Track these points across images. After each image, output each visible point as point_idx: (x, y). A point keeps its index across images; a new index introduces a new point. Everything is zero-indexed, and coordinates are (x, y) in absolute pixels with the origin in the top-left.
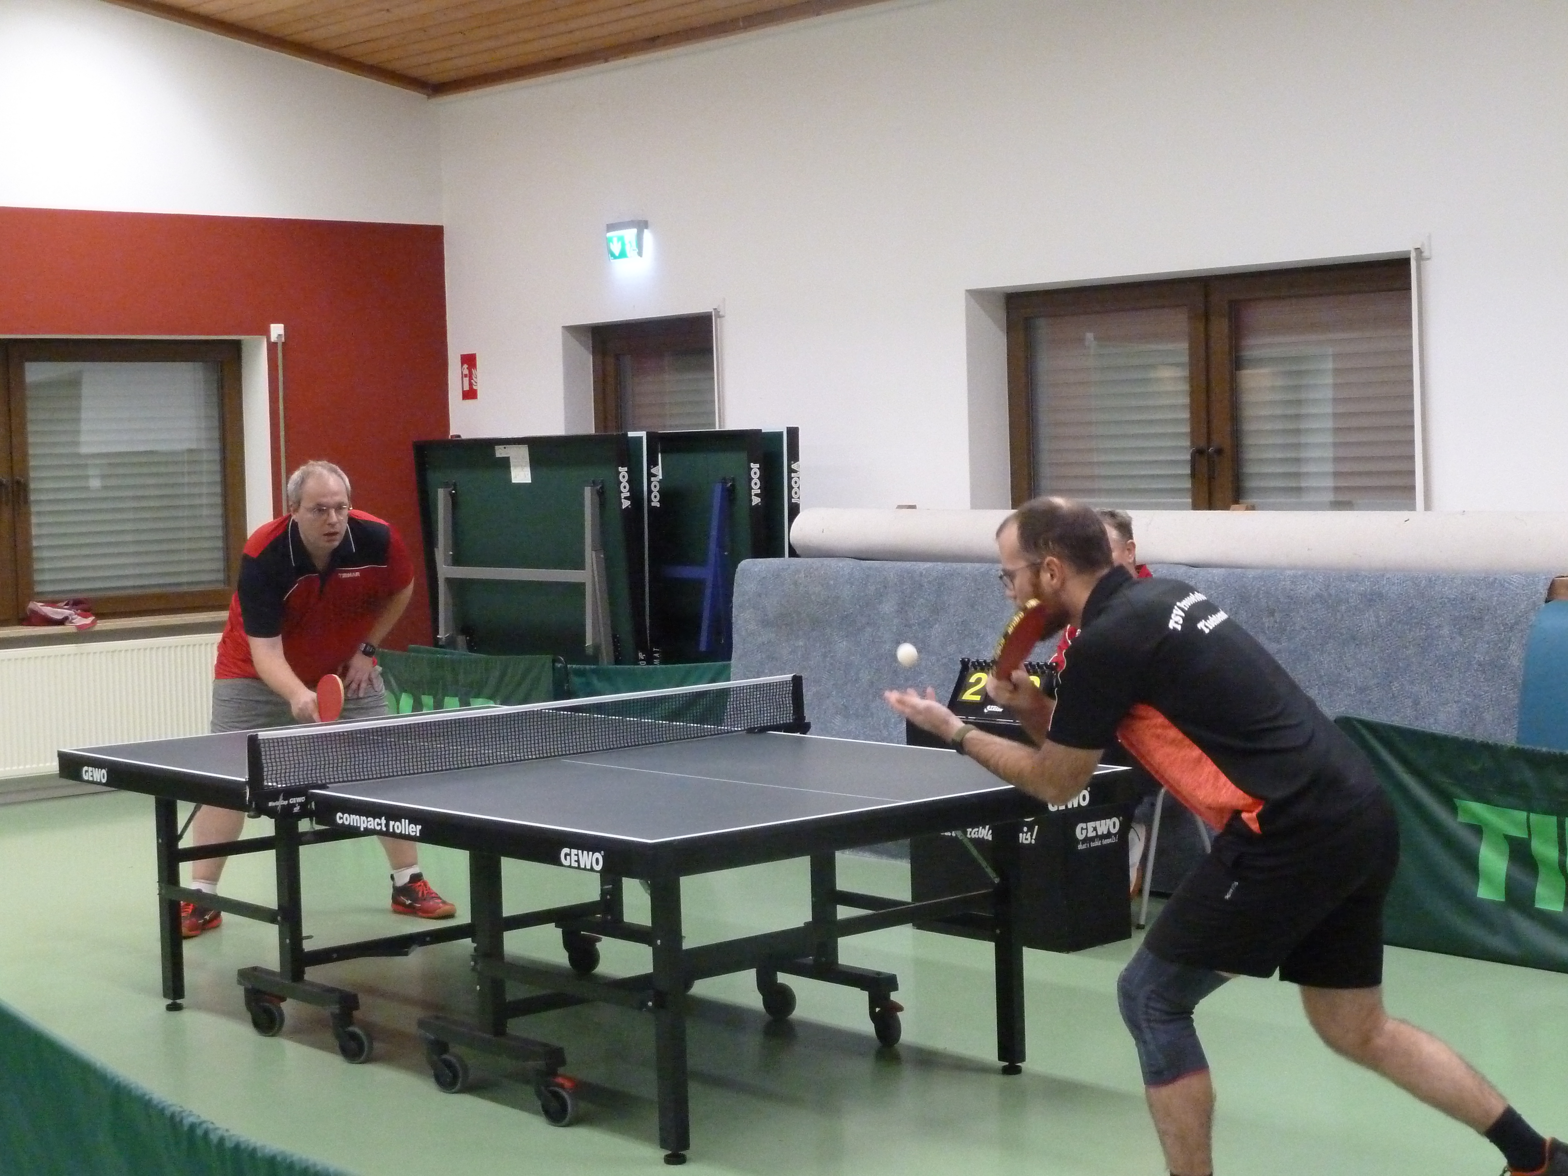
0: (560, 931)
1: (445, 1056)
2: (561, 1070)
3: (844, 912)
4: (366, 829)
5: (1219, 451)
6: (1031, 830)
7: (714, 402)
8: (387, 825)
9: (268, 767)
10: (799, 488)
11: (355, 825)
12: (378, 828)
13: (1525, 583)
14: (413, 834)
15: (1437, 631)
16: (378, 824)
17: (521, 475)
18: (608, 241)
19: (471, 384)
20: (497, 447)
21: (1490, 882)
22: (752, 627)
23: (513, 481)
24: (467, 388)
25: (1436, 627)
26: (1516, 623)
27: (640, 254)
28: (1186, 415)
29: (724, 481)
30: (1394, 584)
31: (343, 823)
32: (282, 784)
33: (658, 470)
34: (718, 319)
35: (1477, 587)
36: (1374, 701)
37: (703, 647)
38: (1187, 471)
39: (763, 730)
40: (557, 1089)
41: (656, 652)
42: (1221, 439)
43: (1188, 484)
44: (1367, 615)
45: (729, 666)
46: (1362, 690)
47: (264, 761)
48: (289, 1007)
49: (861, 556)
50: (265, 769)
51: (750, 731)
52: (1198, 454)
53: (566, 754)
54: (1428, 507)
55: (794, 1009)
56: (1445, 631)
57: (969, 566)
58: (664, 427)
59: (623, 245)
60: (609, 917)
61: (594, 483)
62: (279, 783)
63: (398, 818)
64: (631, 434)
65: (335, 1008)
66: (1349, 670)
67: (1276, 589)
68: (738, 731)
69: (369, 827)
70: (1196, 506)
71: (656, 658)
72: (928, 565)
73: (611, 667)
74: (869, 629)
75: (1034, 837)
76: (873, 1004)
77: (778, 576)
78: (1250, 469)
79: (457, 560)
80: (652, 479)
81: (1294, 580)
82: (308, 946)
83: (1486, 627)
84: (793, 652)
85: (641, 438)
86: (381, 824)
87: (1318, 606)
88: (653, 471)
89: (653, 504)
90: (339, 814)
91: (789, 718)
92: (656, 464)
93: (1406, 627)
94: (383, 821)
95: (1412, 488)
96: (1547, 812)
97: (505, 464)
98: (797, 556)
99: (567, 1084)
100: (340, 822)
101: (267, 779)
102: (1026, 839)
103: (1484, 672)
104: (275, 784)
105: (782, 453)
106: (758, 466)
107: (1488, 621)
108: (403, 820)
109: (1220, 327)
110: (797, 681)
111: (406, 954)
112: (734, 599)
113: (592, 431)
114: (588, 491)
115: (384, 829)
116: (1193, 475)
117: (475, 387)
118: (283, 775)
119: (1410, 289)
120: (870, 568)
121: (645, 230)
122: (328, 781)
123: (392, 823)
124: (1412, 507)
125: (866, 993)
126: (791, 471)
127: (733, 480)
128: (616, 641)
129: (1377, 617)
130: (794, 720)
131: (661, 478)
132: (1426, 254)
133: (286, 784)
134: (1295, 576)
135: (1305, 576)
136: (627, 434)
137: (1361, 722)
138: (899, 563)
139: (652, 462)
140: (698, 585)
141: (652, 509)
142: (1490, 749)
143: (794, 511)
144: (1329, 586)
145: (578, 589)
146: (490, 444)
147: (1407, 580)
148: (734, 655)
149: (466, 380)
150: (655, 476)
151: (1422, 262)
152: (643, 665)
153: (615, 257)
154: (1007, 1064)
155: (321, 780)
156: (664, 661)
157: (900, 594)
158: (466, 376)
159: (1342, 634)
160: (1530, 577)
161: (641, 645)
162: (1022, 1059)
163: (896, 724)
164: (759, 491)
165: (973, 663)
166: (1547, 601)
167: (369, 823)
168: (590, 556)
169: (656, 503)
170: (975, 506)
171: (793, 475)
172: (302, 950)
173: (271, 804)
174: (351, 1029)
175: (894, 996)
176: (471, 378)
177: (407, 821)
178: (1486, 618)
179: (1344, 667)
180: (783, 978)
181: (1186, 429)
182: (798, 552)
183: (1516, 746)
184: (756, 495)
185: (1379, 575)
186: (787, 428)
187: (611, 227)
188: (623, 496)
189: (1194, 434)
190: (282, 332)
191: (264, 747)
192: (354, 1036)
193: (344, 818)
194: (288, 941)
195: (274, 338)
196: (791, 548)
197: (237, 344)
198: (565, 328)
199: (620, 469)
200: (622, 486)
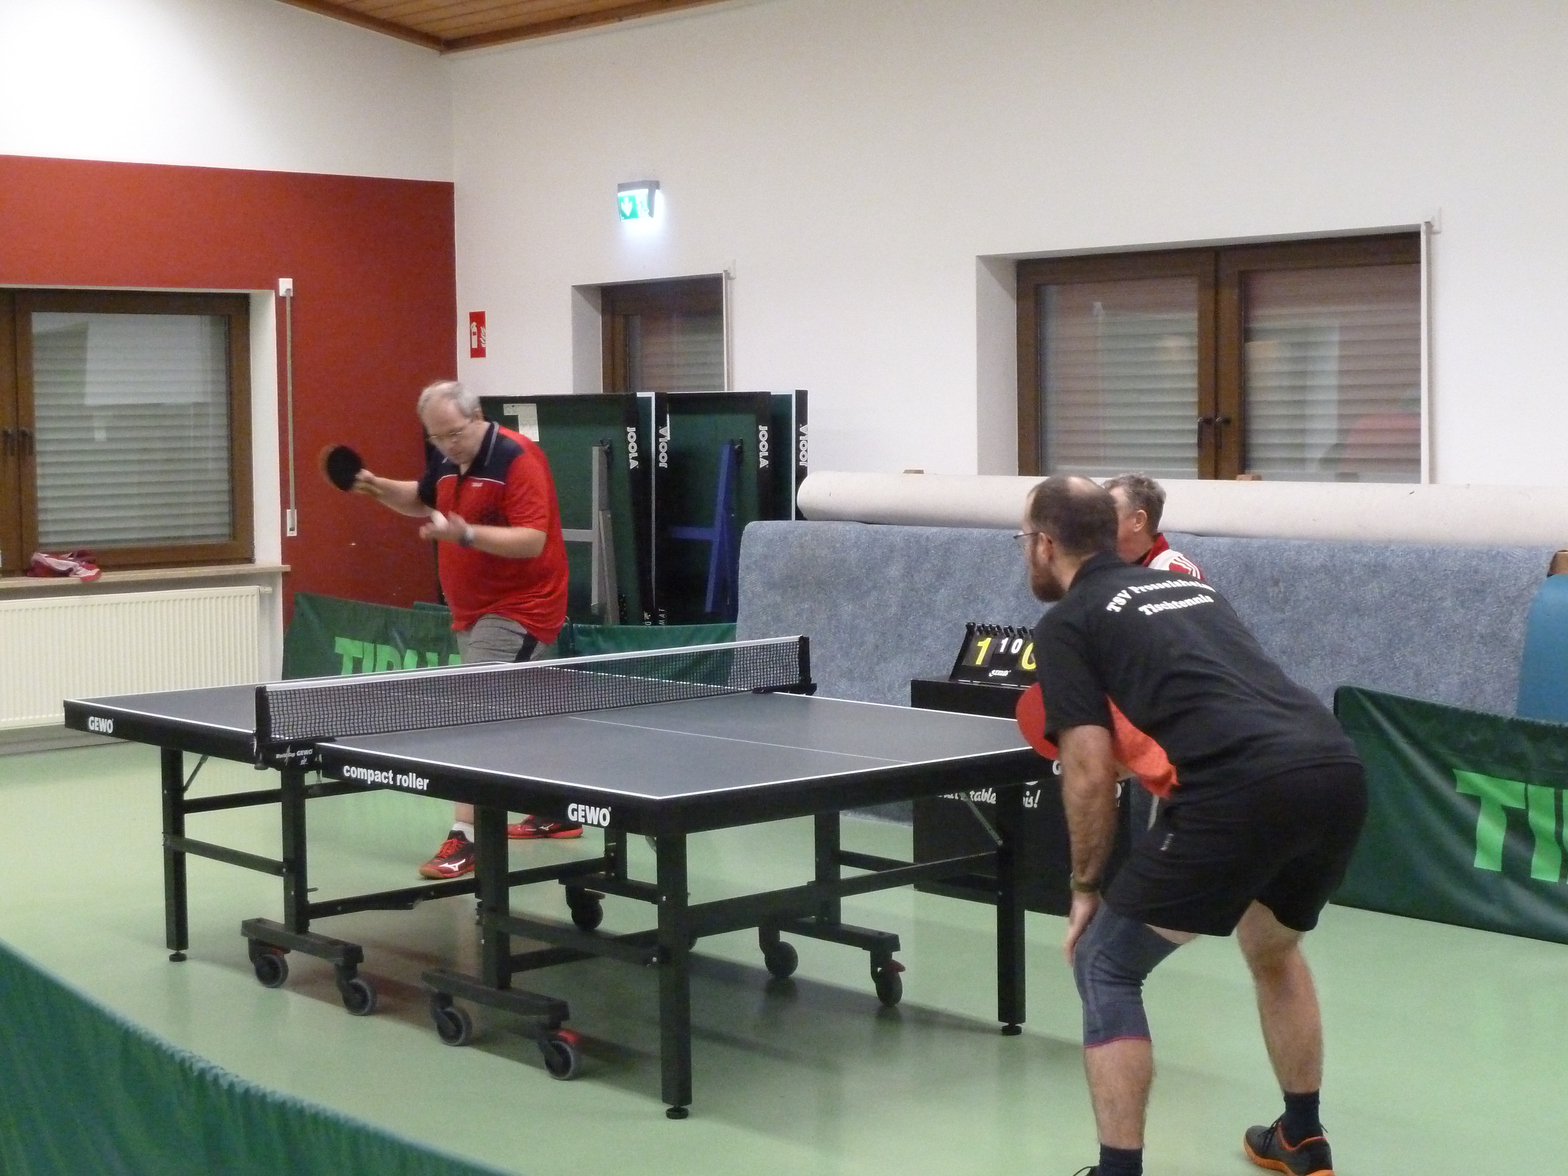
0: (563, 887)
1: (449, 1009)
2: (564, 1024)
3: (847, 872)
4: (373, 782)
5: (1227, 421)
6: (1033, 794)
7: (723, 364)
8: (394, 779)
9: (275, 719)
10: (806, 451)
11: (362, 778)
12: (386, 781)
13: (1527, 557)
14: (421, 788)
15: (1438, 603)
16: (385, 778)
18: (619, 201)
19: (479, 342)
20: (505, 405)
21: (1488, 852)
22: (759, 589)
24: (475, 346)
25: (1439, 599)
26: (1520, 596)
27: (651, 214)
28: (1194, 384)
29: (733, 443)
30: (1398, 556)
31: (350, 776)
32: (289, 737)
33: (666, 431)
34: (729, 281)
35: (1481, 560)
36: (1376, 671)
37: (709, 608)
38: (1194, 440)
39: (769, 690)
40: (560, 1043)
41: (662, 613)
42: (1228, 409)
43: (1194, 453)
44: (1370, 586)
45: (734, 628)
46: (1362, 661)
47: (272, 714)
48: (294, 960)
49: (868, 520)
50: (273, 721)
51: (757, 691)
52: (1206, 424)
53: (573, 712)
54: (1432, 479)
55: (795, 969)
56: (1448, 603)
57: (976, 532)
58: (672, 389)
59: (634, 205)
60: (613, 874)
61: (601, 443)
62: (287, 735)
63: (405, 772)
64: (639, 395)
65: (340, 960)
66: (1352, 640)
67: (1281, 560)
68: (744, 691)
69: (377, 780)
70: (1202, 475)
71: (661, 619)
72: (934, 530)
73: (615, 626)
74: (874, 593)
75: (1036, 801)
76: (874, 964)
77: (785, 538)
78: (1257, 440)
80: (660, 440)
81: (1299, 550)
82: (313, 898)
83: (1488, 600)
84: (799, 614)
85: (651, 398)
86: (388, 778)
87: (1323, 576)
88: (661, 431)
89: (660, 465)
90: (346, 768)
91: (796, 680)
92: (664, 425)
93: (1410, 599)
94: (391, 774)
95: (1417, 461)
96: (1546, 783)
98: (805, 519)
99: (570, 1038)
100: (347, 775)
101: (274, 731)
102: (1029, 803)
103: (1485, 645)
104: (282, 736)
105: (790, 418)
106: (766, 428)
107: (1490, 592)
108: (410, 774)
109: (1230, 296)
110: (804, 642)
111: (410, 908)
112: (741, 560)
113: (601, 392)
114: (596, 451)
115: (391, 782)
116: (1200, 445)
117: (483, 346)
118: (290, 727)
119: (1419, 262)
120: (876, 532)
121: (657, 191)
122: (335, 734)
123: (399, 777)
124: (1418, 480)
125: (869, 952)
126: (799, 434)
127: (741, 441)
128: (622, 600)
129: (1381, 588)
130: (801, 681)
131: (669, 439)
132: (1436, 228)
133: (293, 736)
134: (1300, 547)
135: (1309, 546)
136: (635, 394)
137: (1363, 692)
138: (906, 528)
139: (661, 423)
140: (705, 546)
141: (658, 469)
142: (1490, 721)
143: (802, 473)
144: (1333, 556)
145: (585, 547)
146: (500, 402)
147: (1412, 552)
148: (739, 616)
149: (475, 338)
150: (663, 436)
151: (1433, 237)
152: (648, 625)
153: (626, 217)
154: (1006, 1024)
155: (329, 733)
156: (669, 622)
157: (906, 558)
158: (474, 334)
159: (1345, 604)
160: (1533, 551)
161: (646, 605)
162: (1022, 1019)
163: (900, 687)
164: (767, 454)
165: (979, 627)
166: (1549, 575)
167: (376, 776)
168: (597, 516)
169: (663, 464)
170: (981, 472)
171: (801, 438)
172: (308, 902)
173: (278, 756)
174: (354, 981)
175: (896, 956)
176: (479, 337)
177: (414, 774)
178: (1489, 590)
179: (1346, 638)
180: (785, 937)
181: (1194, 398)
182: (805, 515)
183: (1516, 717)
184: (764, 457)
185: (1384, 547)
186: (797, 391)
187: (622, 187)
188: (631, 456)
189: (1201, 403)
190: (290, 286)
191: (273, 700)
192: (358, 989)
193: (352, 771)
194: (293, 893)
195: (282, 293)
196: (798, 511)
197: (246, 297)
198: (573, 286)
199: (629, 429)
200: (630, 446)
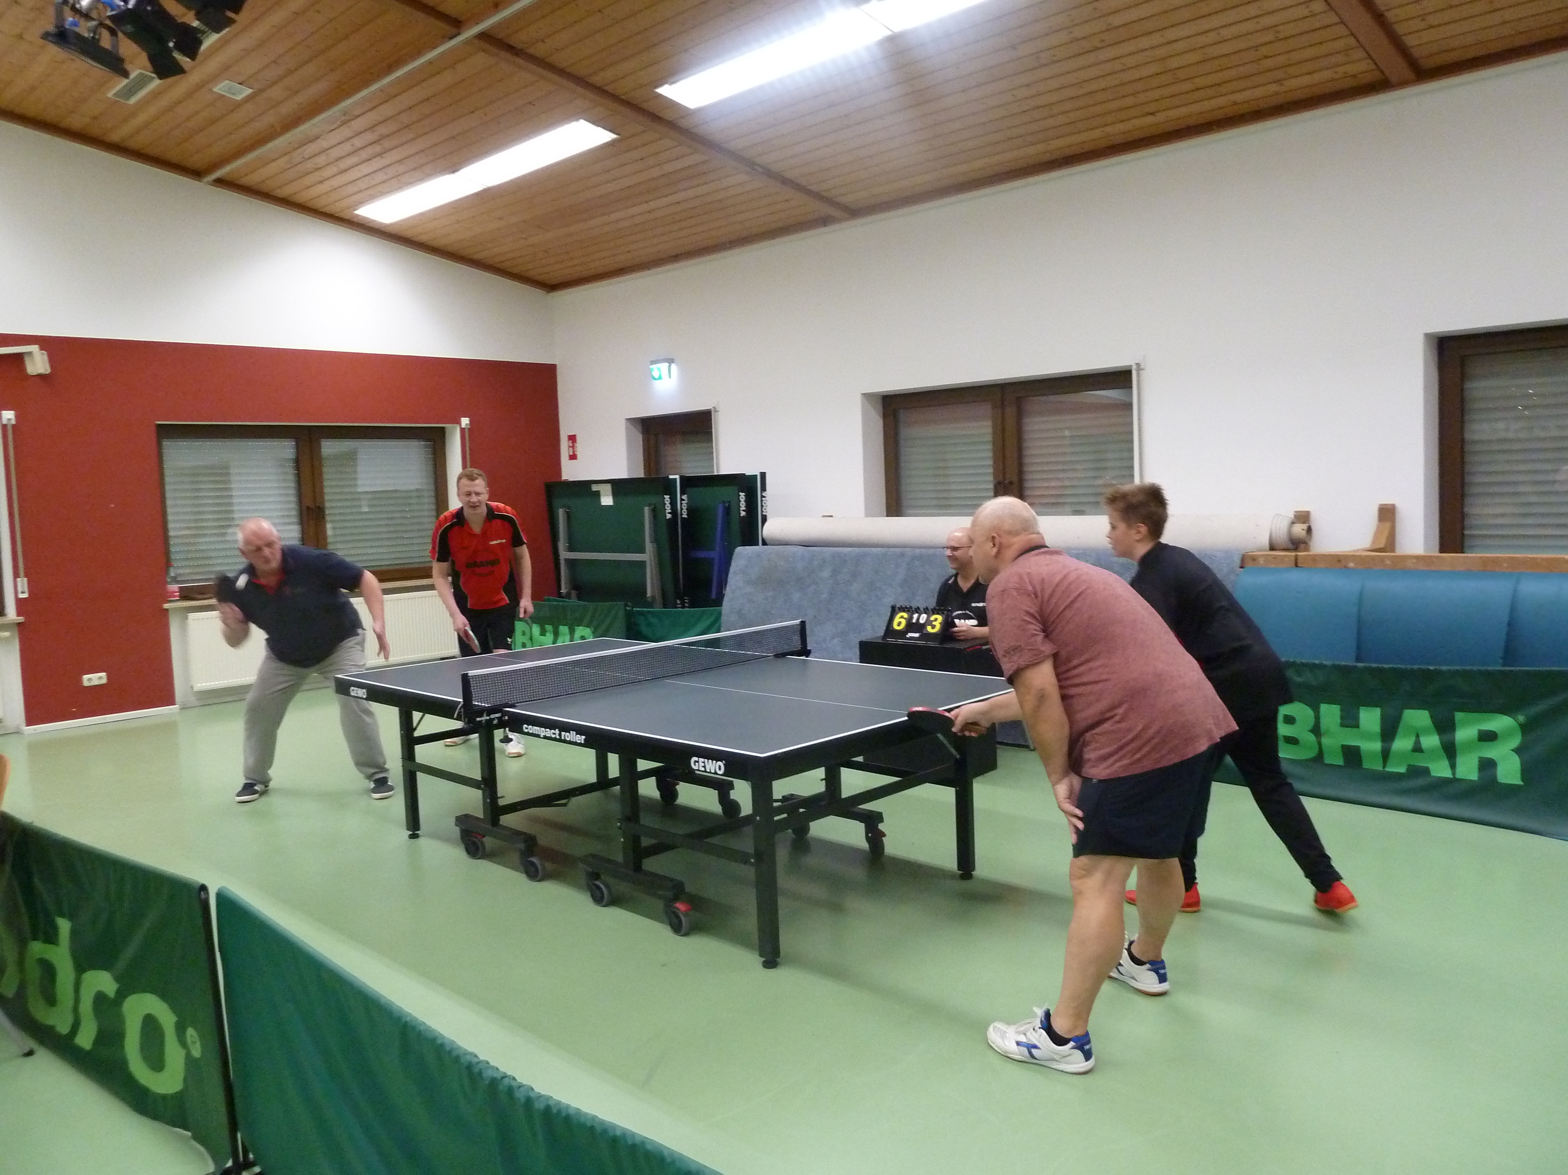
0: (656, 781)
1: (597, 883)
2: (681, 897)
5: (1011, 483)
7: (714, 459)
10: (766, 506)
13: (1225, 557)
17: (607, 500)
18: (650, 371)
19: (574, 452)
20: (592, 485)
22: (741, 584)
23: (603, 504)
24: (571, 453)
27: (670, 377)
28: (990, 462)
29: (724, 503)
33: (685, 497)
34: (715, 413)
37: (713, 598)
39: (784, 655)
40: (675, 910)
41: (687, 601)
42: (1011, 476)
47: (473, 689)
48: (488, 841)
49: (806, 544)
50: (474, 694)
51: (778, 656)
52: (999, 484)
53: (667, 676)
55: (809, 831)
58: (688, 473)
59: (660, 372)
61: (649, 505)
62: (484, 704)
64: (671, 477)
65: (522, 846)
68: (770, 655)
73: (662, 610)
74: (813, 586)
76: (866, 830)
77: (759, 556)
78: (1029, 493)
79: (571, 549)
80: (683, 502)
85: (676, 479)
88: (683, 497)
89: (683, 516)
91: (799, 647)
92: (684, 494)
97: (597, 494)
98: (767, 545)
101: (475, 702)
104: (480, 705)
105: (757, 487)
106: (744, 494)
109: (1011, 412)
110: (803, 623)
111: (564, 805)
112: (730, 569)
113: (643, 476)
114: (646, 509)
117: (576, 453)
118: (485, 698)
119: (1131, 387)
120: (813, 551)
121: (673, 364)
122: (516, 703)
125: (863, 824)
126: (763, 497)
127: (730, 502)
128: (664, 594)
130: (802, 648)
131: (687, 501)
132: (1141, 367)
133: (488, 704)
136: (667, 477)
138: (832, 548)
139: (682, 493)
140: (710, 562)
141: (683, 519)
143: (764, 519)
145: (642, 564)
146: (588, 484)
148: (726, 599)
149: (571, 449)
150: (684, 500)
151: (1139, 372)
153: (656, 379)
154: (963, 872)
155: (511, 702)
156: (691, 606)
157: (833, 566)
158: (571, 447)
160: (1228, 553)
161: (678, 598)
162: (974, 870)
164: (745, 508)
165: (898, 606)
166: (1242, 568)
168: (649, 546)
169: (685, 516)
170: (868, 516)
171: (763, 499)
172: (498, 805)
173: (478, 719)
174: (533, 858)
175: (881, 827)
176: (574, 448)
181: (990, 471)
182: (767, 542)
184: (743, 510)
186: (760, 473)
187: (653, 362)
188: (667, 511)
189: (995, 475)
190: (468, 422)
191: (473, 681)
192: (533, 864)
194: (488, 800)
195: (463, 426)
196: (763, 540)
197: (443, 429)
198: (626, 419)
199: (665, 496)
200: (666, 506)
